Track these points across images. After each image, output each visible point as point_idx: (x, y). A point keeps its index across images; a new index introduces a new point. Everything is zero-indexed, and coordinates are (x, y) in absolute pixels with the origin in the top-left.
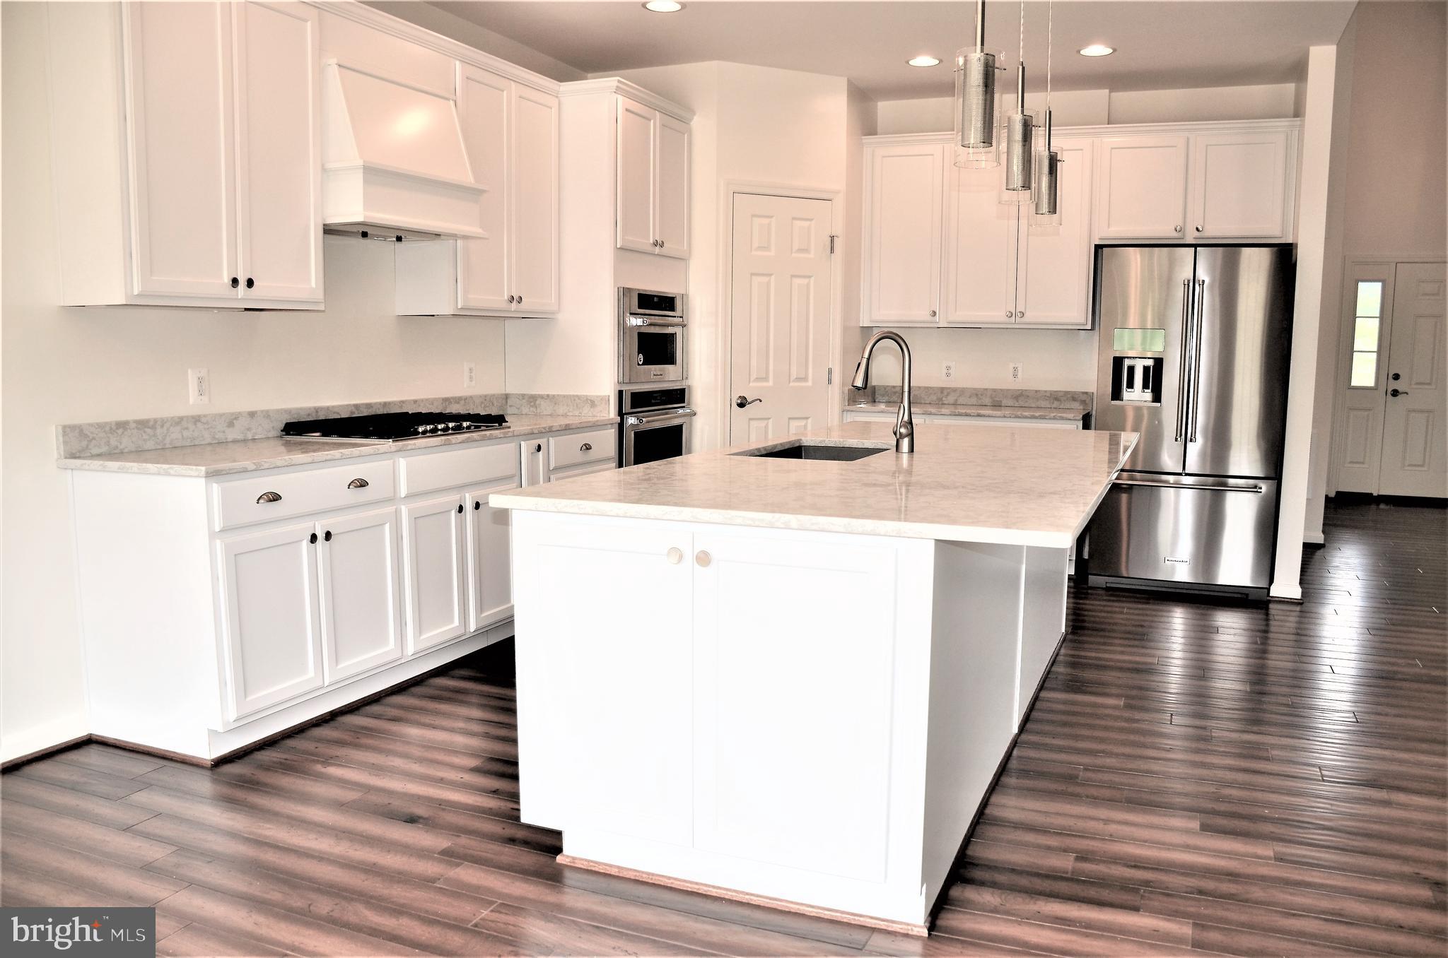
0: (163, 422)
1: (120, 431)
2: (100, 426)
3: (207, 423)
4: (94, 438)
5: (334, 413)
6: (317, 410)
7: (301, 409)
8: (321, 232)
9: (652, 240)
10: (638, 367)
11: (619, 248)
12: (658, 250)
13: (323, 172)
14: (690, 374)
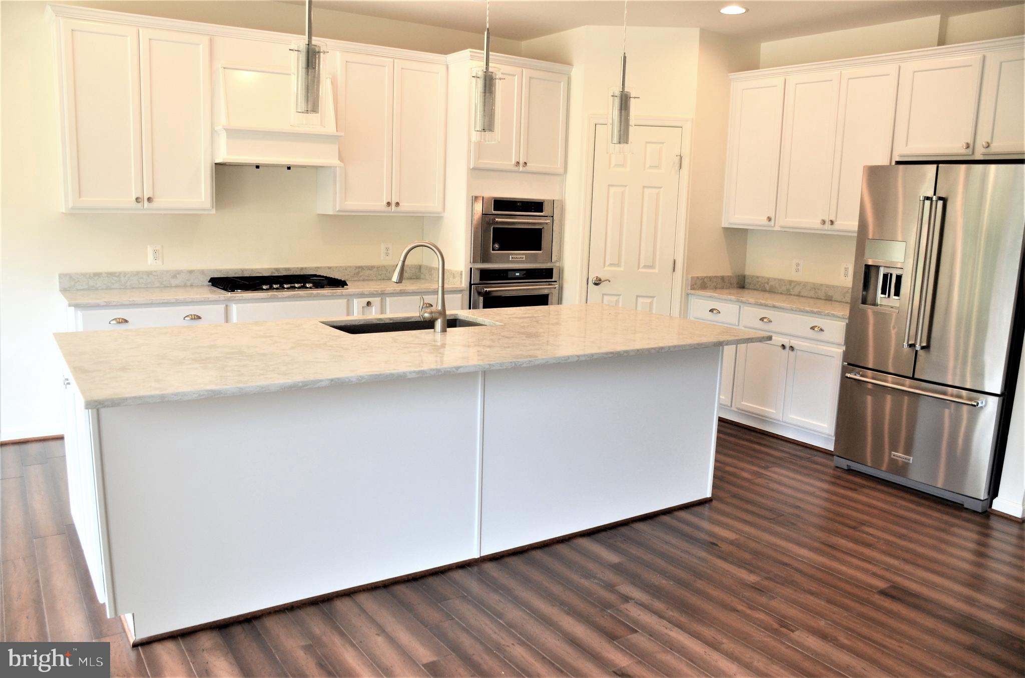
2: (84, 275)
3: (157, 275)
4: (78, 281)
7: (230, 270)
8: (212, 168)
9: (514, 162)
10: (492, 252)
11: (472, 169)
12: (521, 168)
13: (213, 132)
14: (560, 258)
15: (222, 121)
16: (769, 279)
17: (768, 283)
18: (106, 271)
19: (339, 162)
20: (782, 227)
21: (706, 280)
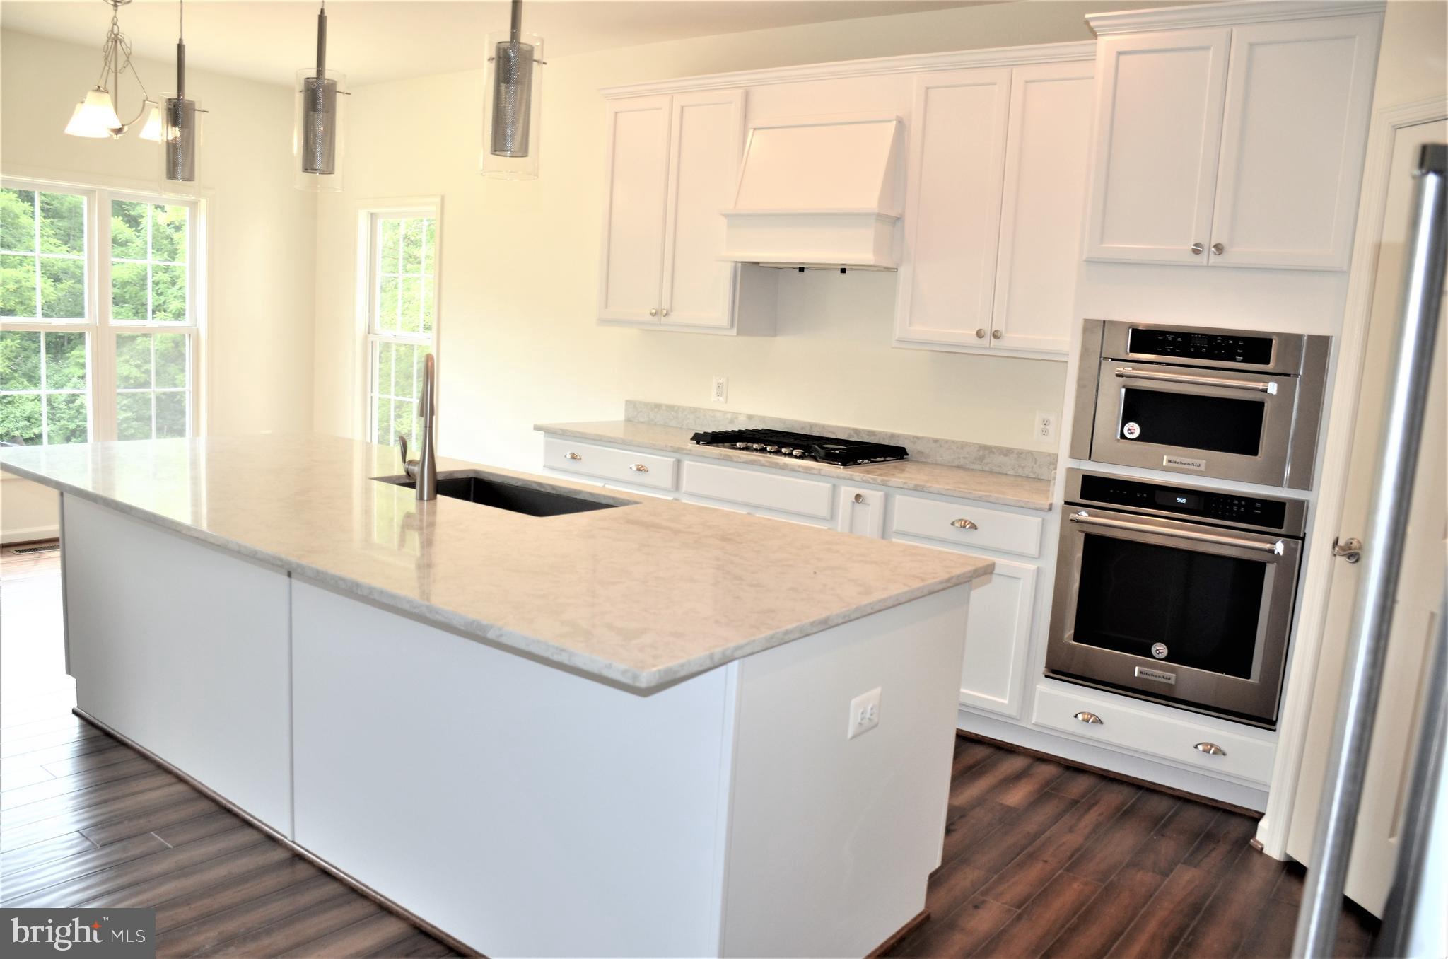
0: (684, 409)
1: (656, 410)
2: (646, 404)
4: (641, 411)
5: (830, 432)
7: (796, 421)
9: (1187, 246)
11: (1087, 260)
12: (1212, 259)
19: (874, 257)
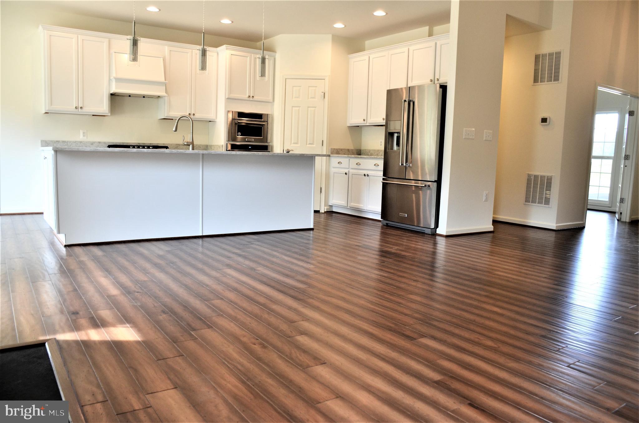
3: (84, 143)
6: (123, 143)
8: (109, 95)
9: (247, 96)
10: (238, 136)
11: (227, 98)
12: (251, 99)
13: (110, 80)
14: (272, 141)
15: (114, 75)
16: (370, 150)
17: (369, 152)
18: (62, 140)
19: (166, 94)
20: (370, 123)
21: (339, 150)
